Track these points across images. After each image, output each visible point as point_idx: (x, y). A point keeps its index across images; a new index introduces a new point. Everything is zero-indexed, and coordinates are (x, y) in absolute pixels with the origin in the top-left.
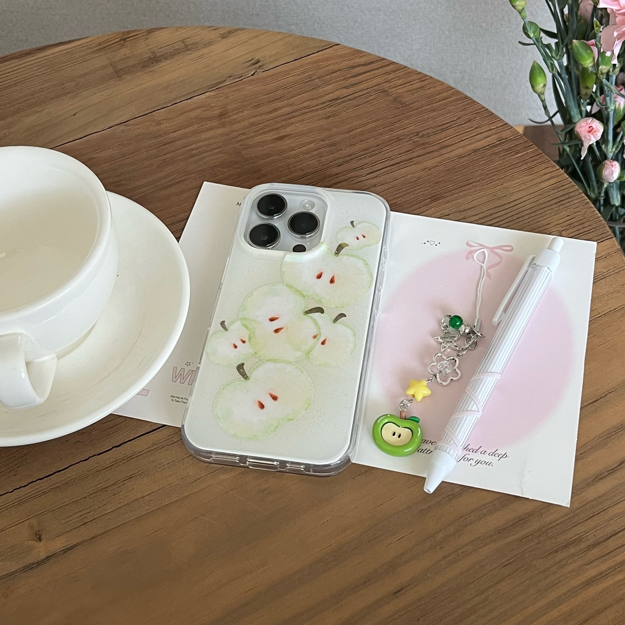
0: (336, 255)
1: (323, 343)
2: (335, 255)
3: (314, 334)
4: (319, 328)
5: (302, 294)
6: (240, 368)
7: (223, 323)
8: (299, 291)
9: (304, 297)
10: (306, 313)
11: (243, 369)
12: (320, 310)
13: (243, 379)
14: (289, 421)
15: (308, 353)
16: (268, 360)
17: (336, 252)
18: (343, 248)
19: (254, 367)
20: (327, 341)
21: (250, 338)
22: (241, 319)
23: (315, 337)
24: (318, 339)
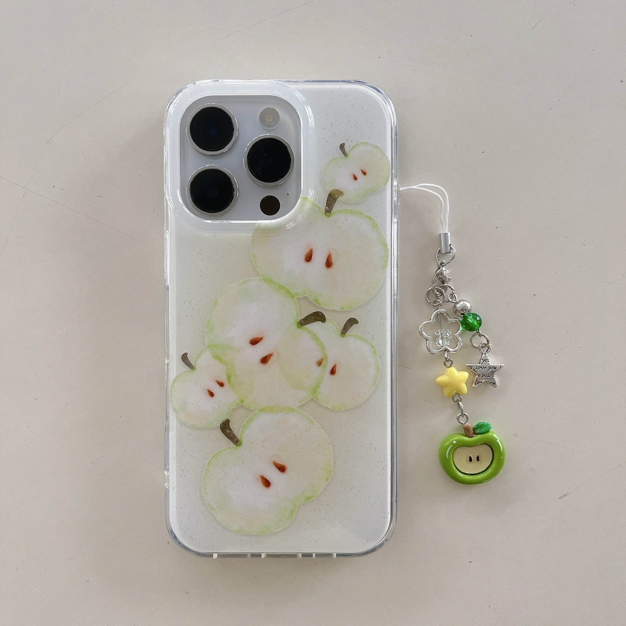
0: (328, 214)
1: (333, 372)
2: (326, 214)
3: (318, 358)
4: (323, 348)
5: (288, 292)
6: (225, 427)
7: (185, 358)
8: (283, 287)
9: (294, 298)
10: (301, 324)
11: (230, 429)
12: (318, 317)
13: (232, 445)
14: (307, 500)
15: (314, 391)
16: (262, 410)
17: (327, 208)
18: (335, 200)
19: (244, 423)
20: (337, 367)
21: (229, 378)
22: (209, 346)
23: (320, 363)
24: (325, 367)
